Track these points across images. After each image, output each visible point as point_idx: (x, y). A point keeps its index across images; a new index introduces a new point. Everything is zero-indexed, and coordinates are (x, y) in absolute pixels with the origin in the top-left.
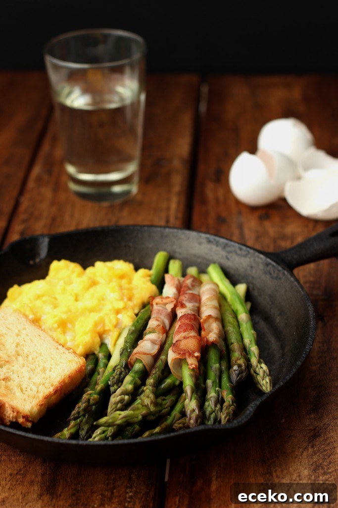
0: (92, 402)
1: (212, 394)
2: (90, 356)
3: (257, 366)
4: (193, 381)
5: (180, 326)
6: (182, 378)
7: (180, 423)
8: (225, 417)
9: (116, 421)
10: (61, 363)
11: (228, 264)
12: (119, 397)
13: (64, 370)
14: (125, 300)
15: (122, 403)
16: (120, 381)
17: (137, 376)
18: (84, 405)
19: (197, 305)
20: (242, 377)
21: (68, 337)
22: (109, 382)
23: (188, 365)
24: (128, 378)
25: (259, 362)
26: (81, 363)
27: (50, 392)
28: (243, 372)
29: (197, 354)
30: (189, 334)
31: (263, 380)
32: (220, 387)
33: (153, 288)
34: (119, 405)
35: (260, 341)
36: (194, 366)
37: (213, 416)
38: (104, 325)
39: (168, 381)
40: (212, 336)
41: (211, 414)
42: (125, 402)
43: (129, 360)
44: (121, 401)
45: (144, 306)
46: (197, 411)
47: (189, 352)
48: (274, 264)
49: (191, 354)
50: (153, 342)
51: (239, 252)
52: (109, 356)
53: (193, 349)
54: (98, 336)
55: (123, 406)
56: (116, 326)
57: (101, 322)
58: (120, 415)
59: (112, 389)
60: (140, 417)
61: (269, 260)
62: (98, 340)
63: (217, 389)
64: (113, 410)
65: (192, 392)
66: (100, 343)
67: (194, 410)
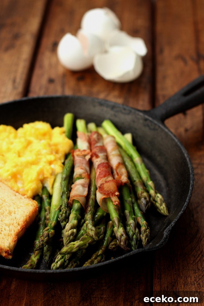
0: (50, 236)
1: (131, 222)
2: (36, 197)
3: (155, 196)
4: (117, 213)
5: (100, 172)
6: (108, 210)
7: (113, 245)
8: (145, 239)
9: (73, 250)
10: (21, 206)
11: (116, 120)
12: (70, 231)
13: (24, 212)
14: (54, 153)
15: (73, 235)
16: (67, 219)
17: (78, 213)
18: (46, 238)
19: (105, 154)
20: (148, 206)
21: (20, 185)
22: (59, 219)
23: (112, 202)
24: (72, 216)
25: (156, 193)
26: (35, 205)
27: (19, 230)
28: (148, 203)
29: (117, 193)
30: (107, 178)
31: (161, 206)
32: (134, 214)
33: (70, 142)
34: (71, 237)
35: (152, 177)
36: (117, 203)
37: (135, 237)
38: (43, 174)
39: (99, 214)
40: (124, 179)
41: (133, 235)
42: (75, 234)
43: (69, 201)
44: (72, 234)
45: (66, 156)
46: (124, 235)
47: (111, 192)
48: (150, 119)
49: (113, 194)
50: (83, 186)
51: (123, 111)
52: (50, 197)
53: (114, 190)
54: (40, 182)
55: (74, 237)
56: (51, 174)
57: (41, 172)
58: (74, 245)
59: (62, 224)
60: (87, 245)
61: (147, 117)
62: (40, 185)
63: (133, 216)
64: (67, 241)
65: (119, 222)
66: (42, 187)
67: (122, 235)
